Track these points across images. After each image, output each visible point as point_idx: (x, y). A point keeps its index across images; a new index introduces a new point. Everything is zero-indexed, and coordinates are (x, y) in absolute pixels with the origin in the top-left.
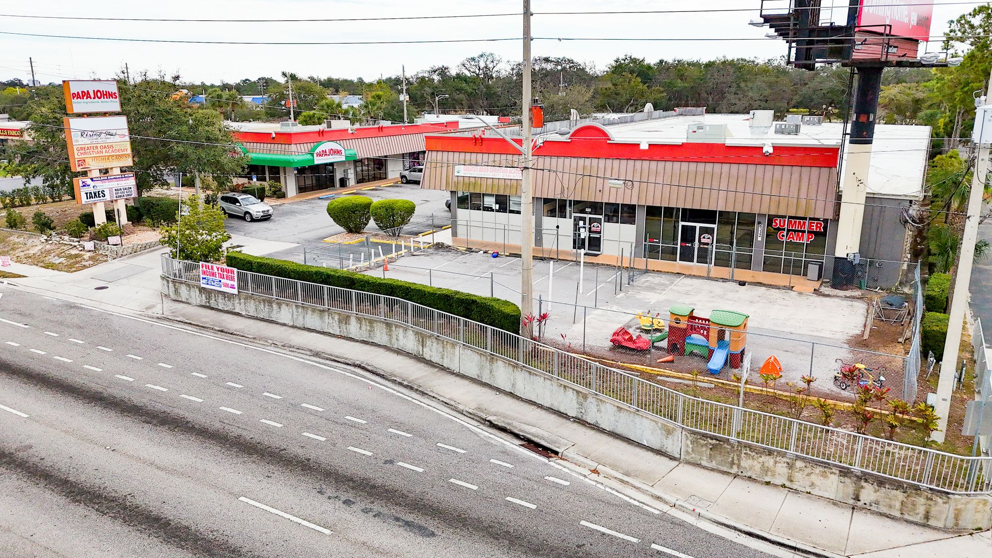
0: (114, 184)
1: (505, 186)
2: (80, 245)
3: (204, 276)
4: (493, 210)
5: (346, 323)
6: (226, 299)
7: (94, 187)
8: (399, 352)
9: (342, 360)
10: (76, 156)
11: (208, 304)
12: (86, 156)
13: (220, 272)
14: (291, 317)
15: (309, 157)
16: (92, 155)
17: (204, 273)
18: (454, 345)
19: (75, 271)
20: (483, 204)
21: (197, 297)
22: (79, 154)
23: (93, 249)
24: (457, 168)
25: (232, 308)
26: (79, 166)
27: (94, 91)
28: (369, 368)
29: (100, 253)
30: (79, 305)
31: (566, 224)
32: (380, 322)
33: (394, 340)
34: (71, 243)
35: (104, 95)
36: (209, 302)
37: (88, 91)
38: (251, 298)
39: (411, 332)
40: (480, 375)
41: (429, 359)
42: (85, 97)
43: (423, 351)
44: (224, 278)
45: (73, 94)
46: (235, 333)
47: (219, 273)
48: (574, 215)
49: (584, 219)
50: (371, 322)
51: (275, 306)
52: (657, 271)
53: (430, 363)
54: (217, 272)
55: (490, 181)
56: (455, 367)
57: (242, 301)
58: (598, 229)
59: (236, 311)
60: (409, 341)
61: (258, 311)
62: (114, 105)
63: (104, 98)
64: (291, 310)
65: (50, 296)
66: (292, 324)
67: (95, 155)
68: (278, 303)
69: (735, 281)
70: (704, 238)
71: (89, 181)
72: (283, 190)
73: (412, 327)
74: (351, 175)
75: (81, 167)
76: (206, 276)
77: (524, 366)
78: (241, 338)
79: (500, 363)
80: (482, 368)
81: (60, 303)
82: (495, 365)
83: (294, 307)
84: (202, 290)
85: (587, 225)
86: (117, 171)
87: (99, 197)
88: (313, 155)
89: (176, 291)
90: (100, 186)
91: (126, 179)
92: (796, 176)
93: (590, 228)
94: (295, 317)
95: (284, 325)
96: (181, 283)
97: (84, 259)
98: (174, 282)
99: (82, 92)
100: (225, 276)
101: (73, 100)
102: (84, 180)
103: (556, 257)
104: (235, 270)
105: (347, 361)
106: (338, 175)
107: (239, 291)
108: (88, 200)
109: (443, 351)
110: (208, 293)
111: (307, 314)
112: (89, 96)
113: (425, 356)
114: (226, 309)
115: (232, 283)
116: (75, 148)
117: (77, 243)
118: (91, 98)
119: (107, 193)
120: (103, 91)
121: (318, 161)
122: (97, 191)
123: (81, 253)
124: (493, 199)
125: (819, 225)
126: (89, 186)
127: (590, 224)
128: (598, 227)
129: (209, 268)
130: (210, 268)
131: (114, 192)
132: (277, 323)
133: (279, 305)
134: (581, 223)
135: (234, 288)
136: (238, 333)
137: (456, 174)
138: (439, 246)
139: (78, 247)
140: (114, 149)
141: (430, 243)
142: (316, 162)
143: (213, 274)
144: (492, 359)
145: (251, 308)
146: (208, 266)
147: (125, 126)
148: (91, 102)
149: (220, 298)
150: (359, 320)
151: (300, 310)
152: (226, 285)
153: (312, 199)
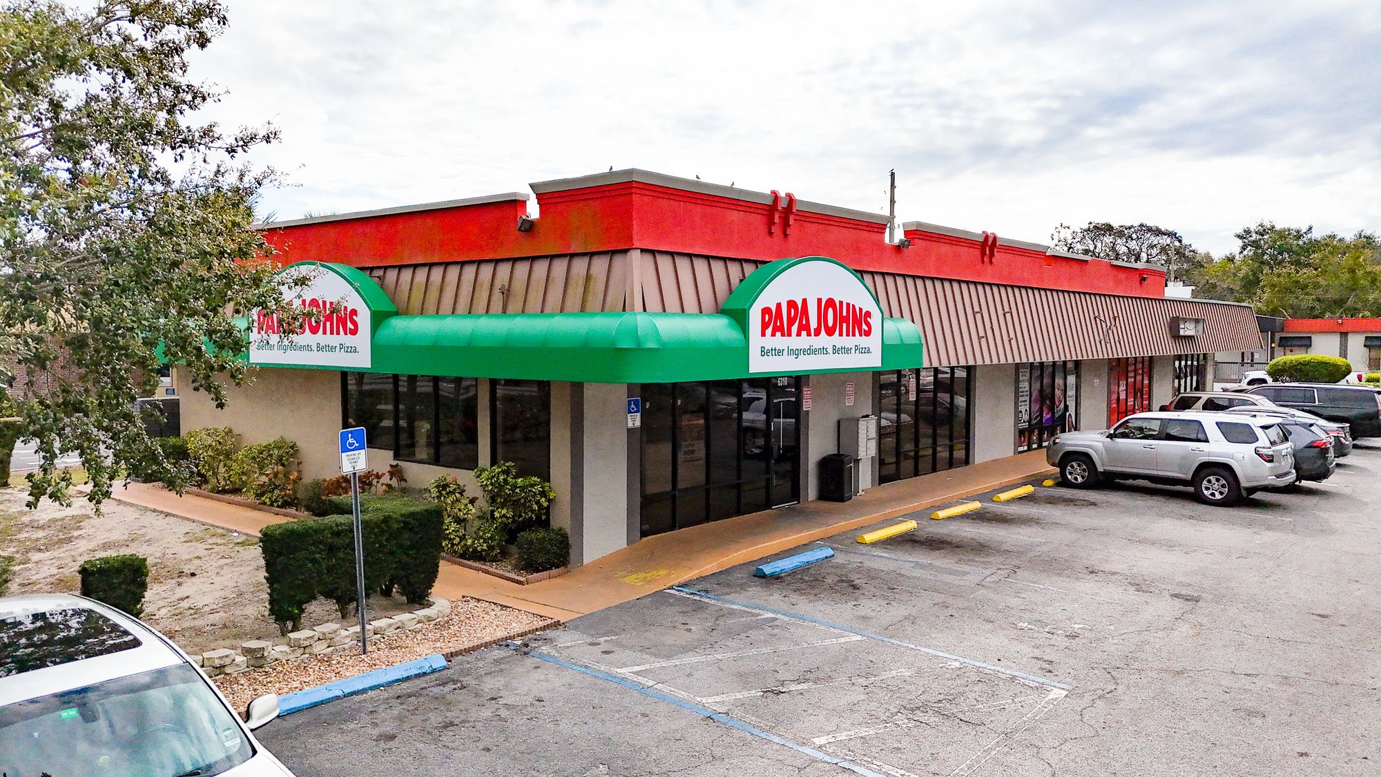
72: (561, 519)
88: (740, 318)
106: (815, 445)
121: (768, 354)
142: (758, 365)
153: (723, 580)
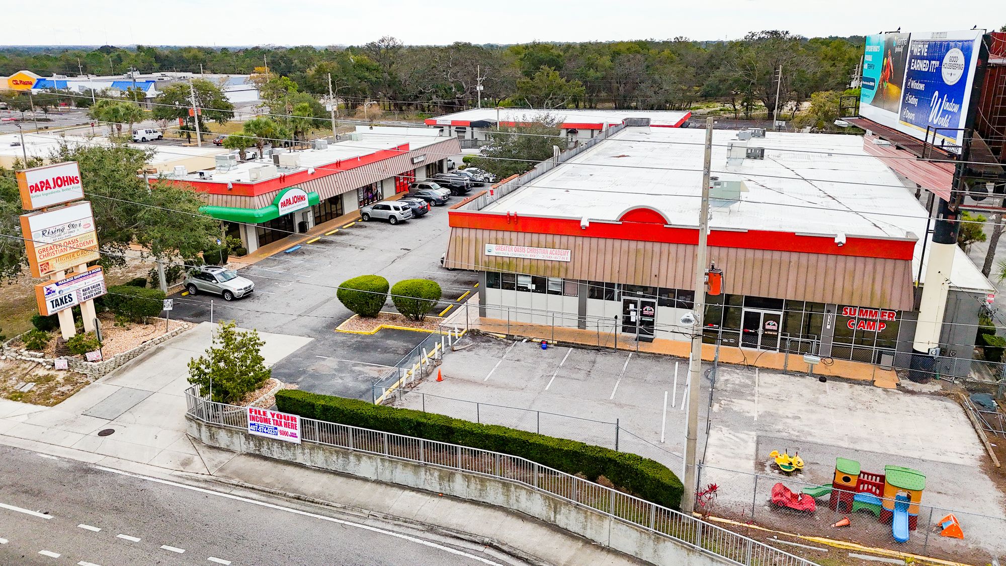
0: (82, 284)
1: (546, 268)
2: (46, 362)
3: (253, 422)
4: (529, 290)
5: (449, 481)
6: (284, 448)
7: (59, 292)
8: (522, 516)
9: (467, 537)
10: (39, 260)
11: (257, 452)
12: (49, 258)
13: (275, 418)
14: (374, 471)
15: (272, 209)
16: (56, 256)
17: (253, 418)
18: (601, 517)
19: (56, 404)
20: (517, 284)
21: (242, 444)
22: (42, 257)
23: (66, 367)
24: (488, 246)
25: (292, 457)
26: (42, 271)
27: (53, 179)
28: (505, 548)
29: (76, 371)
30: (93, 466)
31: (615, 307)
32: (495, 481)
33: (513, 500)
34: (32, 359)
35: (65, 181)
36: (259, 450)
37: (47, 181)
38: (319, 448)
39: (538, 496)
40: (637, 551)
41: (565, 527)
42: (44, 188)
43: (555, 517)
44: (281, 425)
45: (30, 187)
46: (316, 500)
47: (274, 420)
48: (623, 298)
49: (635, 303)
50: (482, 481)
51: (352, 458)
52: (727, 363)
53: (565, 532)
54: (271, 418)
55: (527, 263)
56: (603, 540)
57: (307, 451)
58: (651, 313)
59: (297, 461)
60: (536, 505)
61: (329, 462)
62: (76, 191)
63: (65, 185)
64: (374, 464)
65: (44, 452)
66: (376, 478)
67: (59, 255)
68: (356, 455)
69: (813, 375)
70: (769, 324)
71: (54, 287)
72: (244, 246)
73: (539, 490)
74: (310, 218)
75: (45, 272)
76: (255, 422)
77: (702, 551)
78: (326, 507)
79: (669, 545)
80: (642, 546)
81: (66, 465)
82: (661, 545)
83: (379, 460)
84: (248, 437)
85: (639, 309)
86: (83, 269)
87: (66, 303)
88: (277, 206)
89: (212, 436)
90: (67, 289)
91: (94, 274)
92: (870, 267)
93: (642, 312)
94: (380, 470)
95: (365, 480)
96: (220, 428)
97: (58, 383)
98: (209, 426)
99: (41, 182)
100: (283, 424)
101: (31, 194)
102: (48, 287)
103: (614, 347)
104: (298, 417)
105: (474, 539)
106: (298, 220)
107: (302, 440)
108: (54, 309)
109: (586, 521)
110: (260, 440)
111: (396, 468)
112: (48, 187)
113: (558, 523)
114: (283, 459)
115: (293, 431)
116: (37, 250)
117: (41, 360)
118: (51, 188)
119: (74, 296)
120: (63, 177)
121: (283, 211)
122: (63, 296)
123: (52, 372)
124: (530, 279)
125: (891, 315)
126: (54, 292)
127: (642, 308)
128: (651, 310)
129: (260, 414)
130: (262, 413)
131: (82, 293)
132: (357, 478)
133: (359, 458)
134: (632, 306)
135: (296, 437)
136: (321, 501)
137: (487, 253)
138: (474, 334)
139: (44, 364)
140: (78, 243)
141: (462, 330)
142: (281, 213)
143: (266, 421)
144: (657, 538)
145: (320, 459)
146: (259, 411)
147: (90, 214)
148: (52, 193)
149: (275, 447)
150: (467, 478)
151: (387, 464)
152: (285, 434)
153: (278, 255)
